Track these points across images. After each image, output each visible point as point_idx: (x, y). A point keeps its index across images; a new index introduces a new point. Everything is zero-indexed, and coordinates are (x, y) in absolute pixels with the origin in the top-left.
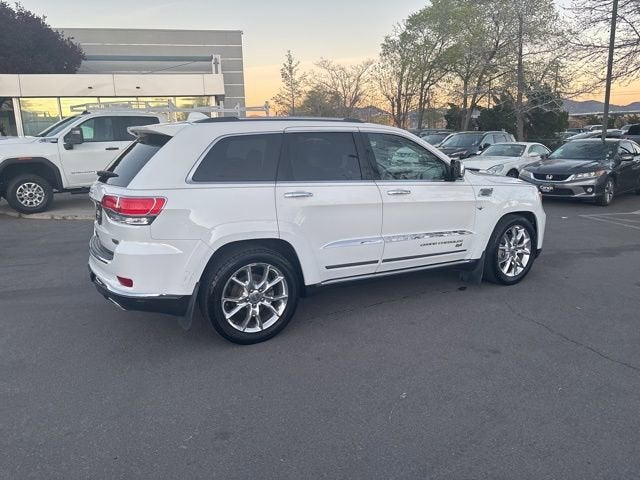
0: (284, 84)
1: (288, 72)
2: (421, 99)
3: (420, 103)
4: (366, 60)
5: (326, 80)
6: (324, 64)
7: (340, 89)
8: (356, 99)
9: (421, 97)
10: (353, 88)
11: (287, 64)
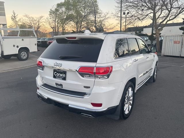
0: (13, 22)
1: (14, 18)
2: (63, 29)
3: (63, 30)
4: (41, 16)
5: (27, 21)
6: (26, 16)
7: (33, 24)
8: (38, 28)
9: (63, 28)
10: (37, 24)
11: (13, 15)
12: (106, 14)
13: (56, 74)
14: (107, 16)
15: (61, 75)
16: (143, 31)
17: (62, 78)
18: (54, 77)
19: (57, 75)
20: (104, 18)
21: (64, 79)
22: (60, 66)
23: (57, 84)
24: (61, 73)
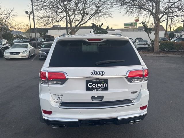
12: (10, 11)
13: (90, 85)
14: (12, 14)
15: (100, 85)
16: (48, 32)
17: (101, 89)
18: (88, 89)
19: (92, 87)
20: (8, 15)
21: (106, 89)
22: (102, 74)
23: (93, 98)
24: (100, 82)
